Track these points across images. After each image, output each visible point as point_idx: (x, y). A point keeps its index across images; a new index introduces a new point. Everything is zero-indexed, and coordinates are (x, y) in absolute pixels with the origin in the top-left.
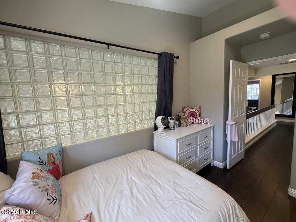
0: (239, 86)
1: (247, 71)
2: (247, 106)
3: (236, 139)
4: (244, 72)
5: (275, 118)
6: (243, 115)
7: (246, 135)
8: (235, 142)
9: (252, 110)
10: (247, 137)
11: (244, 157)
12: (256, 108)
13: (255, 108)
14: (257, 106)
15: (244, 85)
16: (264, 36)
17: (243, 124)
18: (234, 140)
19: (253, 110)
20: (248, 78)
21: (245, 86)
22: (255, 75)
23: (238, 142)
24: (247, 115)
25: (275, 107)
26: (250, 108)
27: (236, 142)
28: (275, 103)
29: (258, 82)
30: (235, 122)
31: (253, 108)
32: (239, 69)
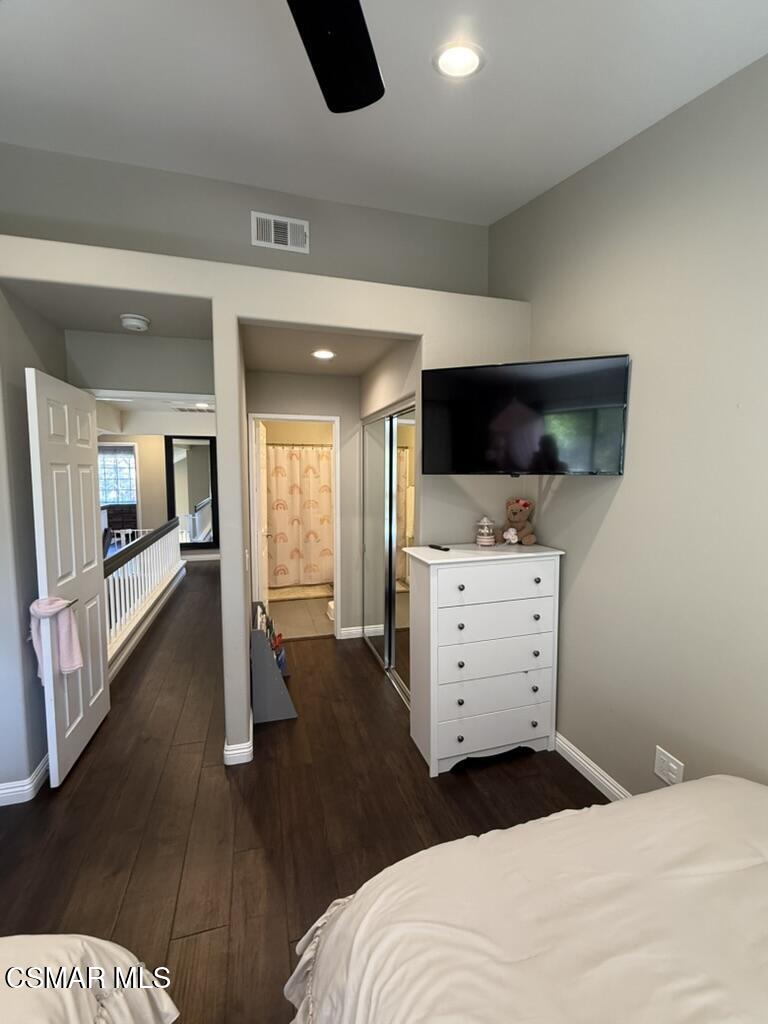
0: (68, 467)
1: (92, 417)
2: (107, 527)
3: (74, 662)
4: (84, 420)
5: (182, 554)
6: (93, 566)
7: (111, 627)
8: (73, 676)
9: (123, 538)
10: (112, 634)
11: (109, 708)
12: (133, 533)
13: (130, 531)
14: (135, 526)
15: (88, 466)
16: (132, 322)
17: (98, 597)
18: (66, 668)
19: (122, 541)
20: (99, 437)
21: (92, 468)
22: (122, 429)
23: (84, 669)
24: (106, 564)
25: (177, 524)
26: (116, 532)
27: (76, 672)
28: (177, 514)
29: (130, 450)
30: (67, 602)
31: (123, 533)
32: (66, 407)
